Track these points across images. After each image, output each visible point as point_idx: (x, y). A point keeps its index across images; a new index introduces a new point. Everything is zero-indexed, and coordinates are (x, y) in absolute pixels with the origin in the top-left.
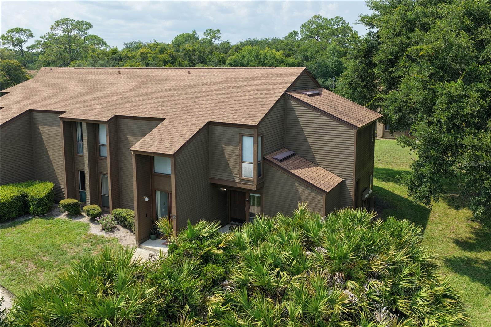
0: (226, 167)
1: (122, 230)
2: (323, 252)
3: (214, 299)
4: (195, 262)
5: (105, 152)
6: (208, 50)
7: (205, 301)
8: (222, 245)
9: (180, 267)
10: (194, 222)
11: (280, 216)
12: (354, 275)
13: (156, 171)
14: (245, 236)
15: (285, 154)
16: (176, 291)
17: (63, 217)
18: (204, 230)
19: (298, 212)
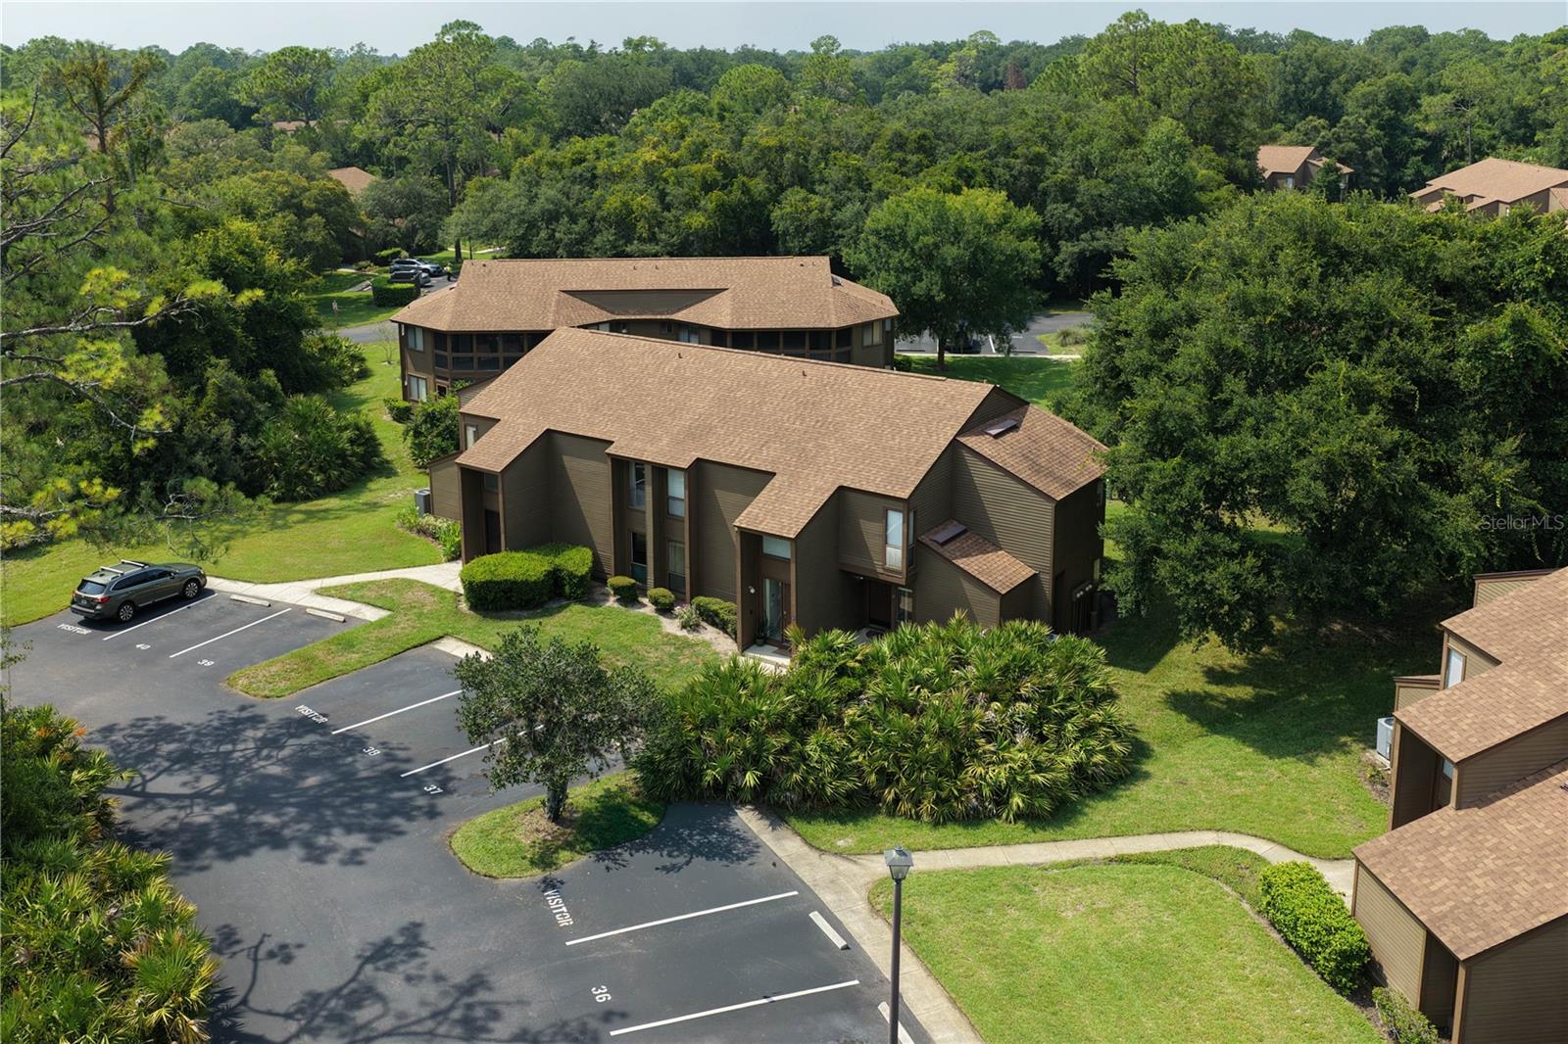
0: (862, 549)
1: (710, 628)
2: (971, 671)
3: (850, 712)
4: (829, 674)
5: (680, 510)
6: (817, 143)
7: (840, 712)
8: (858, 658)
9: (814, 678)
10: (829, 629)
11: (932, 625)
12: (1000, 696)
13: (765, 551)
14: (885, 649)
15: (953, 529)
16: (813, 701)
17: (612, 602)
18: (839, 640)
19: (953, 621)
